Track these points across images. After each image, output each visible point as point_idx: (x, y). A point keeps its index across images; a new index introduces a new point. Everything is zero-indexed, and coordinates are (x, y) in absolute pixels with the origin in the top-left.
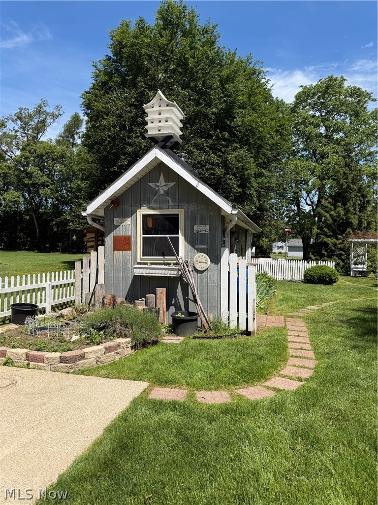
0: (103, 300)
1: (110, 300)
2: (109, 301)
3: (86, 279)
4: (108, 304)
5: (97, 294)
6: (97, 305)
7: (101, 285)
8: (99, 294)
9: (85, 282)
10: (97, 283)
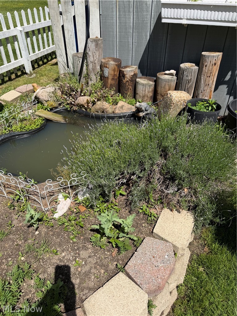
0: (102, 70)
1: (114, 70)
2: (112, 73)
3: (69, 27)
4: (110, 78)
5: (90, 59)
6: (93, 77)
7: (96, 41)
8: (95, 57)
9: (68, 33)
10: (88, 36)
